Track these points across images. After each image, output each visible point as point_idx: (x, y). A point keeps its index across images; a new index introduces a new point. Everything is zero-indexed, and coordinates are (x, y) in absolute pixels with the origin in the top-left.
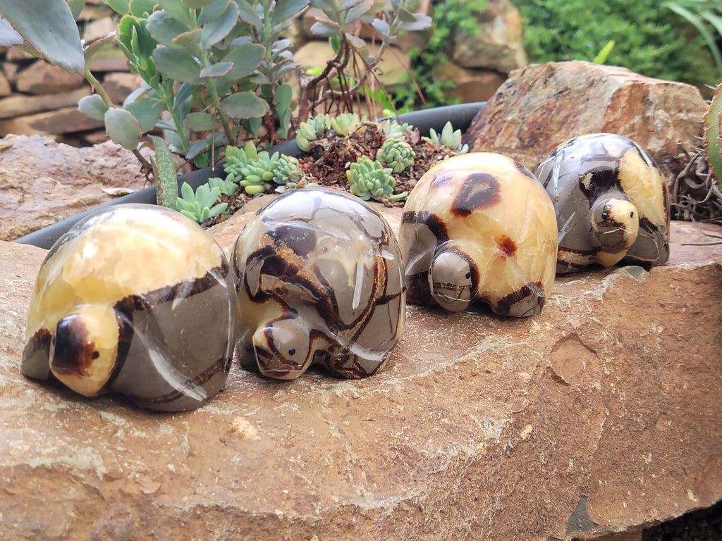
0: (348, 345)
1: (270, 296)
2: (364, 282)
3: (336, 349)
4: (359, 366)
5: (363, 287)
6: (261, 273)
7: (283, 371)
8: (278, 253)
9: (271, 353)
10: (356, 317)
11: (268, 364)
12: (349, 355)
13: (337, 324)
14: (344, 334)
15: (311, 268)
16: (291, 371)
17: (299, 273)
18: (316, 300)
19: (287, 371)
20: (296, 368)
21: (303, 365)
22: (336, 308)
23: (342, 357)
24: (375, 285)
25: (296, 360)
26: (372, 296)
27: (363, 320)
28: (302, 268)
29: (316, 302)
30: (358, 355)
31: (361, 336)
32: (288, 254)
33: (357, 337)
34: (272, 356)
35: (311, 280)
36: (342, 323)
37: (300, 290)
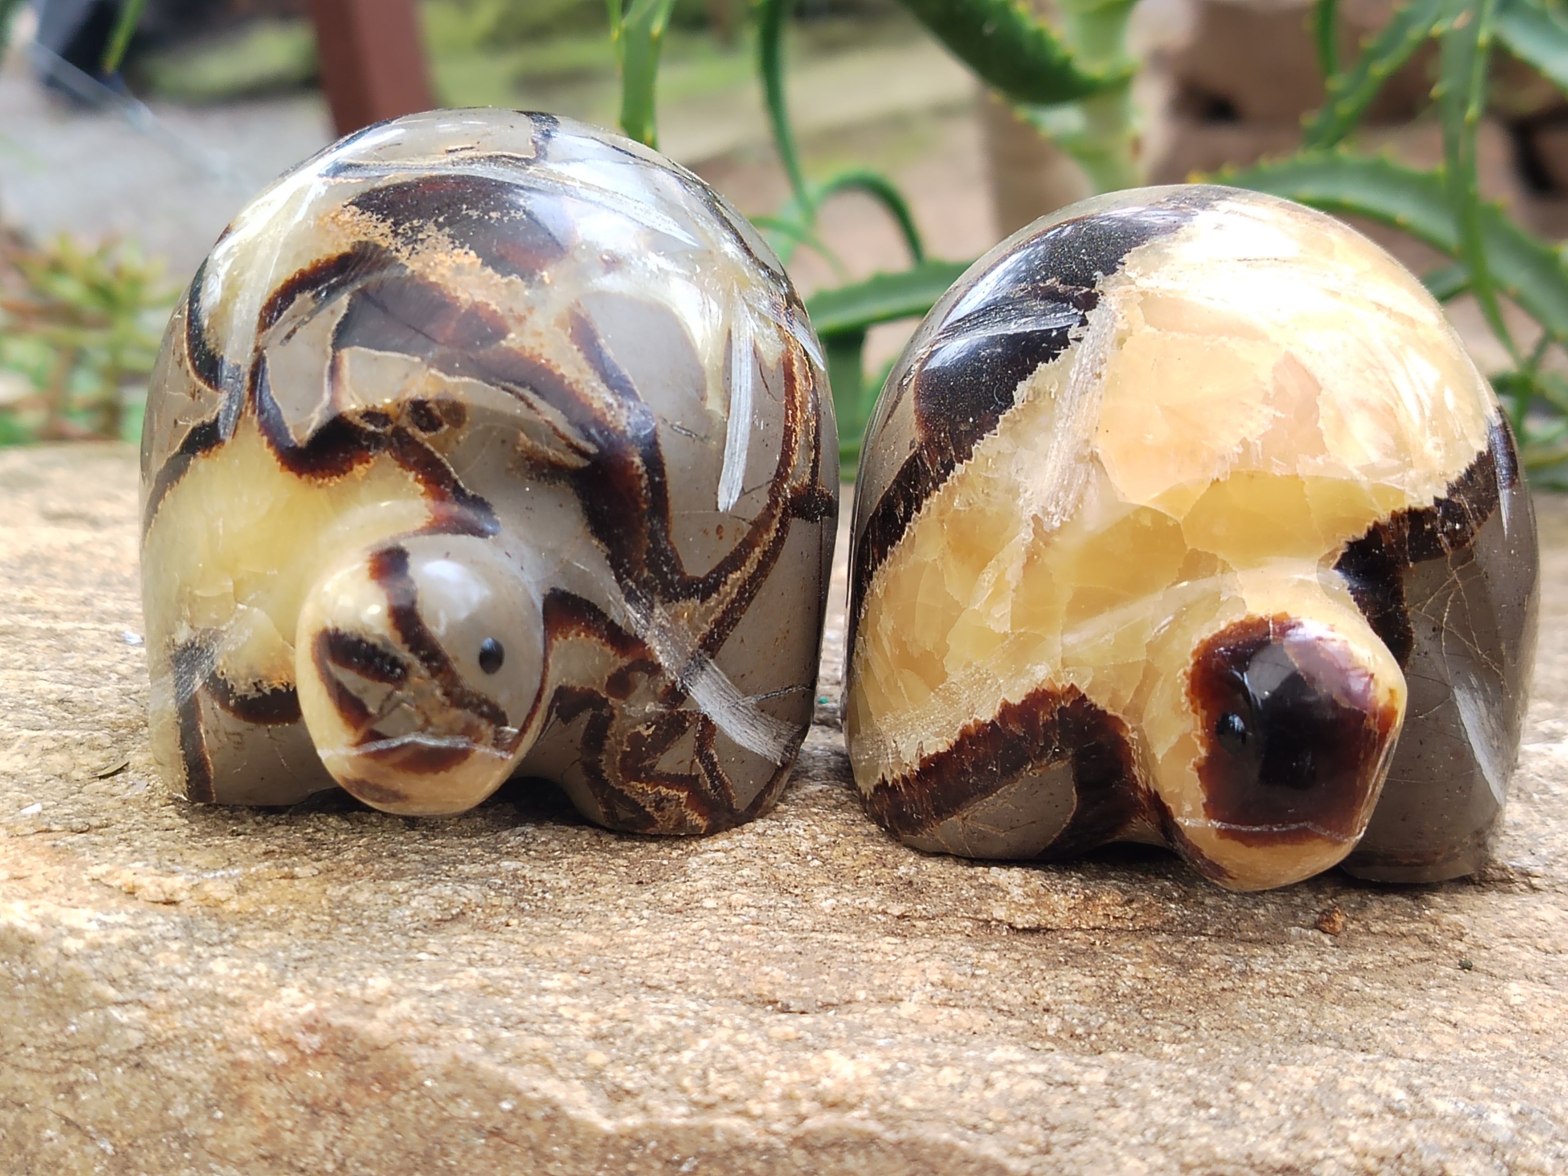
0: (686, 672)
1: (376, 440)
2: (758, 410)
3: (642, 680)
4: (711, 768)
5: (754, 428)
6: (337, 344)
7: (444, 743)
8: (413, 266)
9: (405, 654)
10: (727, 547)
11: (382, 713)
12: (683, 716)
13: (654, 567)
14: (676, 617)
15: (561, 323)
16: (480, 750)
17: (513, 340)
18: (583, 454)
19: (462, 743)
20: (498, 742)
21: (523, 730)
22: (659, 490)
23: (658, 721)
24: (789, 432)
25: (502, 700)
26: (781, 476)
27: (750, 567)
28: (521, 320)
29: (582, 463)
30: (716, 719)
31: (734, 635)
32: (459, 269)
33: (722, 639)
34: (406, 669)
35: (562, 370)
36: (676, 568)
37: (519, 410)
